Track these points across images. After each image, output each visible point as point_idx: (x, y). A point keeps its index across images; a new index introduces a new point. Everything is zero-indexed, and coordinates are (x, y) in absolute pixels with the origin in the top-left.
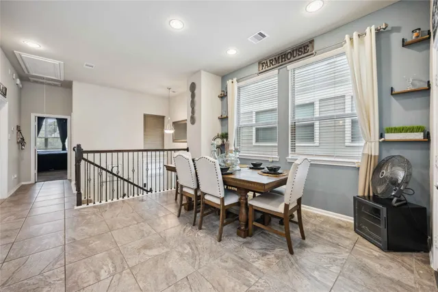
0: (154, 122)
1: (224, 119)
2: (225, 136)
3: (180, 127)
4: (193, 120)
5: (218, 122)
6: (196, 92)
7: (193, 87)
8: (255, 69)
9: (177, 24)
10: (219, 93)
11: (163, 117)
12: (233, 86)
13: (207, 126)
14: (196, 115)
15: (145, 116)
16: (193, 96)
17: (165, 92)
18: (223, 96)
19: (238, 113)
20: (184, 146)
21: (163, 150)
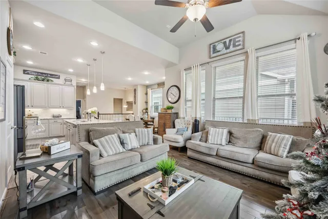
0: (118, 102)
1: (146, 103)
2: (147, 109)
3: (130, 104)
4: (135, 103)
5: (145, 104)
6: (136, 92)
7: (135, 90)
8: (156, 86)
9: (130, 79)
10: (145, 92)
11: (122, 99)
12: (150, 91)
13: (140, 106)
14: (136, 101)
15: (114, 99)
16: (135, 94)
17: (124, 89)
18: (147, 94)
19: (152, 98)
20: (132, 112)
21: (122, 114)
